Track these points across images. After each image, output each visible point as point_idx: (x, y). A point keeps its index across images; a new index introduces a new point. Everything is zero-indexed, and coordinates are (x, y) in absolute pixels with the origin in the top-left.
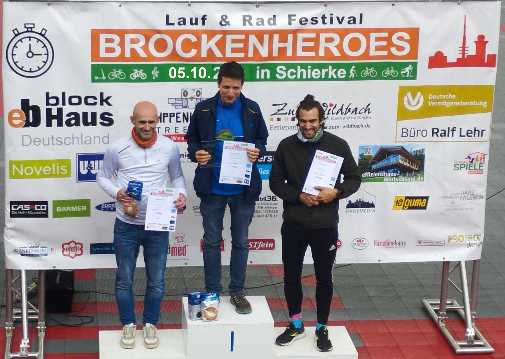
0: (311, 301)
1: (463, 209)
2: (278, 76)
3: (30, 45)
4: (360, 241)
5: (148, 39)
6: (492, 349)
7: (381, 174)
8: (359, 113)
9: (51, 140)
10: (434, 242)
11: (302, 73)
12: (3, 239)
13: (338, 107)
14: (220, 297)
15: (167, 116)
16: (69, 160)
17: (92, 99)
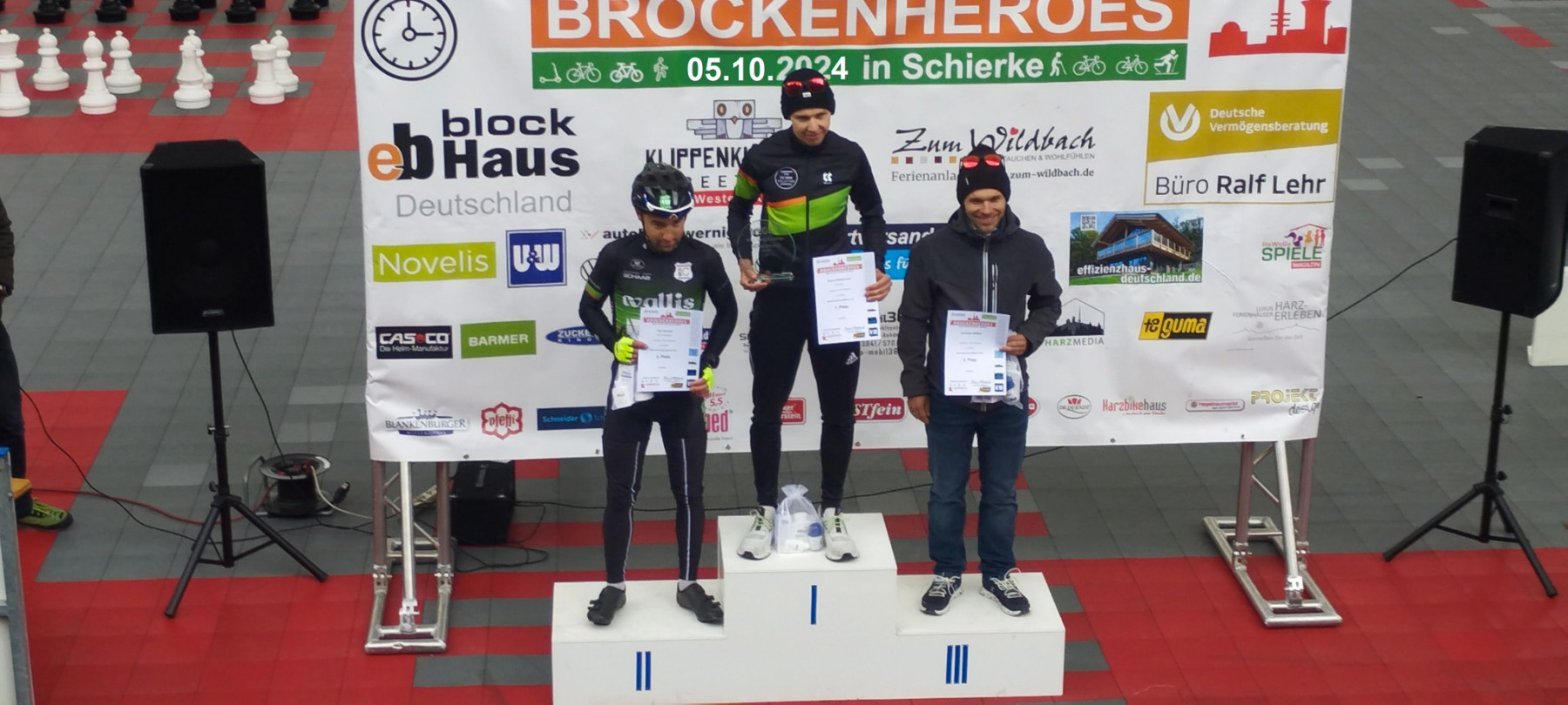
1: (1280, 338)
2: (906, 73)
3: (409, 14)
4: (1075, 401)
6: (1336, 618)
7: (1116, 269)
8: (1071, 147)
9: (454, 204)
10: (1222, 404)
11: (954, 68)
12: (365, 400)
13: (1029, 136)
15: (686, 155)
16: (492, 244)
17: (536, 122)
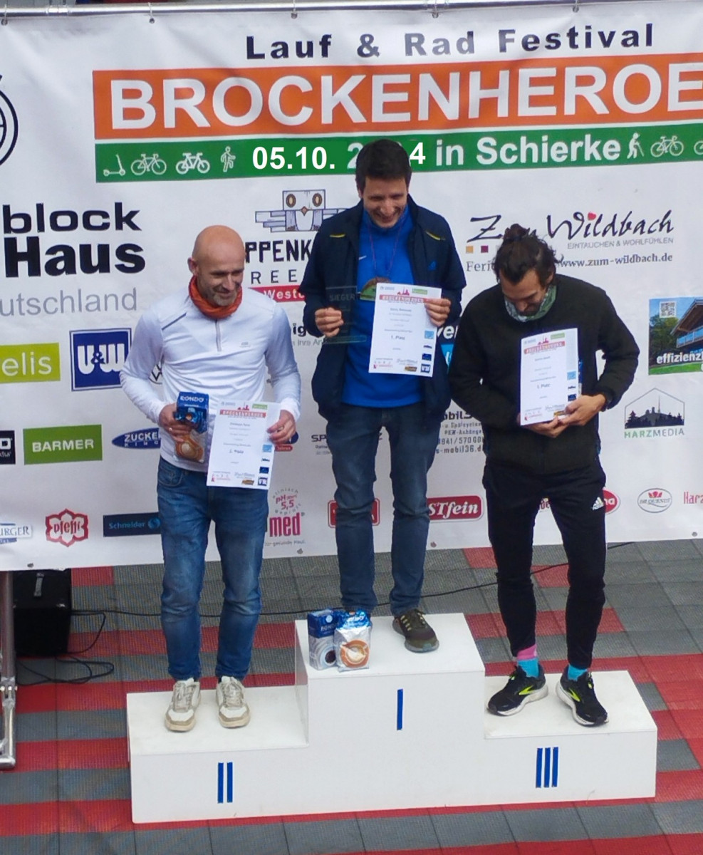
0: (555, 618)
2: (480, 158)
4: (655, 494)
5: (210, 88)
8: (650, 232)
9: (16, 304)
11: (529, 151)
13: (606, 221)
14: (372, 619)
15: (255, 249)
16: (56, 346)
17: (100, 217)
